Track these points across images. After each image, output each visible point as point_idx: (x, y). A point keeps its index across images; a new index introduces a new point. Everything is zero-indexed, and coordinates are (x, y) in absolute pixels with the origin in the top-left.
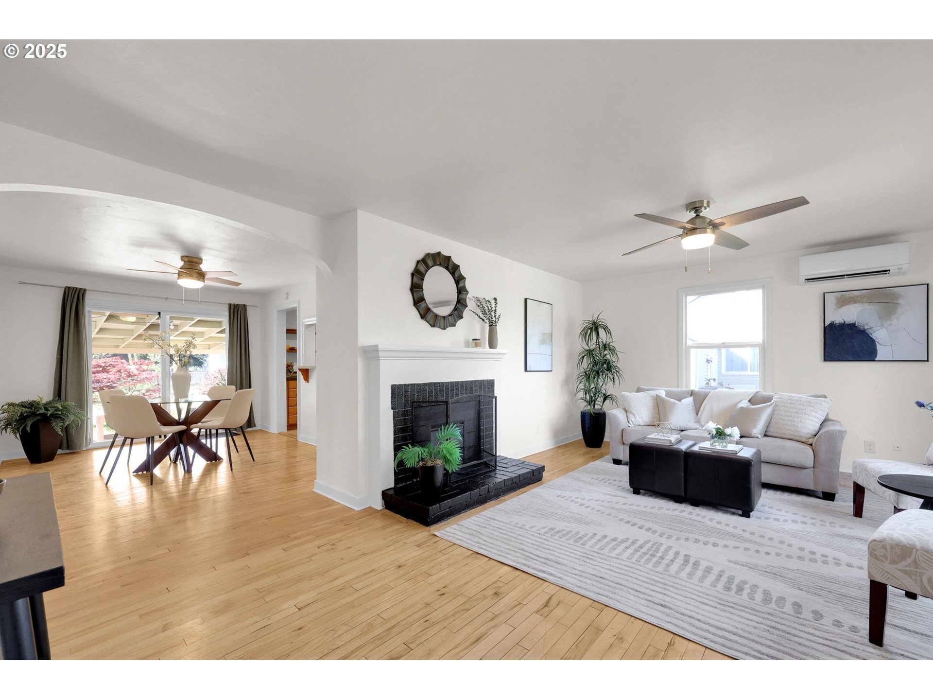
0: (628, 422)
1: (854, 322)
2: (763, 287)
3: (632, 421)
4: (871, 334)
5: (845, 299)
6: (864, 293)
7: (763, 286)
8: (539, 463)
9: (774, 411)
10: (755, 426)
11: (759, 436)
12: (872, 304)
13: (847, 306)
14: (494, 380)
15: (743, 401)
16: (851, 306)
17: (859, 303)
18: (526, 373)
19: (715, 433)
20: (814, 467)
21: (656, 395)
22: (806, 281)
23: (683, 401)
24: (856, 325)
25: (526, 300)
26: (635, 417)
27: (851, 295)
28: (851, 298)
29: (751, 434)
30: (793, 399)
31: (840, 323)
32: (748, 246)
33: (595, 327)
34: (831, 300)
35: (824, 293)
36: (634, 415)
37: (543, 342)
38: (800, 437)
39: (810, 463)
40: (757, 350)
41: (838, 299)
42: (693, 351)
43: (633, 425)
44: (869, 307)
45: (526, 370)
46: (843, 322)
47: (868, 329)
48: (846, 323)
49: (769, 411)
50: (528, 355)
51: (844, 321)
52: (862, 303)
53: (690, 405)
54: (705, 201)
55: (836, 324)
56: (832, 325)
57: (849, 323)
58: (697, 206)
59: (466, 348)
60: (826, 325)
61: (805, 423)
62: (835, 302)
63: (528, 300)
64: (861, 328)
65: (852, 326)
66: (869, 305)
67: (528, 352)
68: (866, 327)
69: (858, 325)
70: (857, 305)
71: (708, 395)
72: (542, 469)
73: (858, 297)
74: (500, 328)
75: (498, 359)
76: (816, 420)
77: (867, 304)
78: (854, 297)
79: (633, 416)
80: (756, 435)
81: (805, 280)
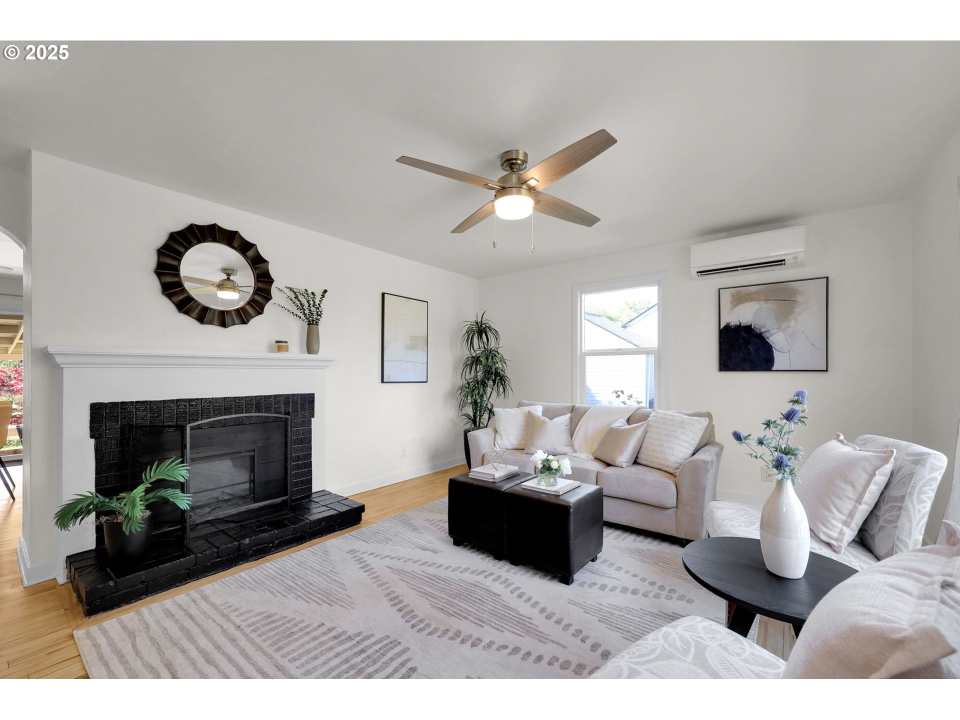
0: (495, 445)
1: (750, 324)
2: (658, 283)
3: (498, 444)
4: (768, 338)
5: (741, 296)
6: (760, 289)
7: (659, 281)
8: (361, 502)
9: (646, 432)
10: (621, 453)
11: (624, 465)
12: (769, 301)
13: (743, 305)
14: (314, 394)
15: (620, 420)
16: (747, 304)
17: (755, 300)
18: (384, 384)
19: (540, 466)
20: (677, 507)
21: (528, 411)
22: (699, 274)
23: (555, 419)
24: (753, 327)
25: (383, 294)
26: (502, 440)
27: (747, 291)
28: (746, 295)
29: (616, 462)
30: (668, 417)
31: (735, 325)
32: (600, 222)
33: (481, 330)
34: (726, 296)
35: (719, 289)
36: (502, 437)
37: (412, 347)
38: (667, 467)
39: (672, 502)
40: (652, 358)
41: (733, 296)
42: (589, 359)
43: (499, 449)
44: (766, 306)
45: (383, 381)
46: (738, 324)
47: (764, 332)
48: (742, 325)
49: (639, 433)
50: (385, 363)
51: (740, 323)
52: (759, 301)
53: (562, 423)
54: (521, 152)
55: (731, 326)
56: (727, 327)
57: (745, 325)
58: (514, 158)
59: (271, 353)
60: (721, 328)
61: (673, 449)
62: (731, 300)
63: (385, 295)
64: (758, 331)
65: (748, 329)
66: (766, 303)
67: (385, 359)
68: (763, 330)
69: (755, 327)
70: (753, 303)
71: (587, 411)
72: (362, 509)
73: (754, 293)
74: (324, 327)
75: (323, 368)
76: (687, 445)
77: (764, 302)
78: (750, 294)
79: (500, 438)
80: (620, 464)
81: (698, 272)
